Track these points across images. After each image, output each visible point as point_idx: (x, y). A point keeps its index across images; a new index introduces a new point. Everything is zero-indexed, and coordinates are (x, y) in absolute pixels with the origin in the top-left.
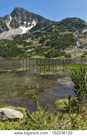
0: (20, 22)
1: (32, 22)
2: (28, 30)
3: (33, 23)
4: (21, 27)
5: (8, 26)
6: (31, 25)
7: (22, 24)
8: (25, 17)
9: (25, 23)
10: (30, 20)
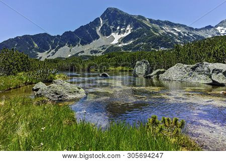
0: (112, 27)
1: (126, 27)
2: (121, 38)
3: (127, 29)
4: (113, 34)
5: (99, 33)
6: (124, 31)
7: (115, 30)
8: (119, 21)
9: (118, 28)
10: (123, 25)
